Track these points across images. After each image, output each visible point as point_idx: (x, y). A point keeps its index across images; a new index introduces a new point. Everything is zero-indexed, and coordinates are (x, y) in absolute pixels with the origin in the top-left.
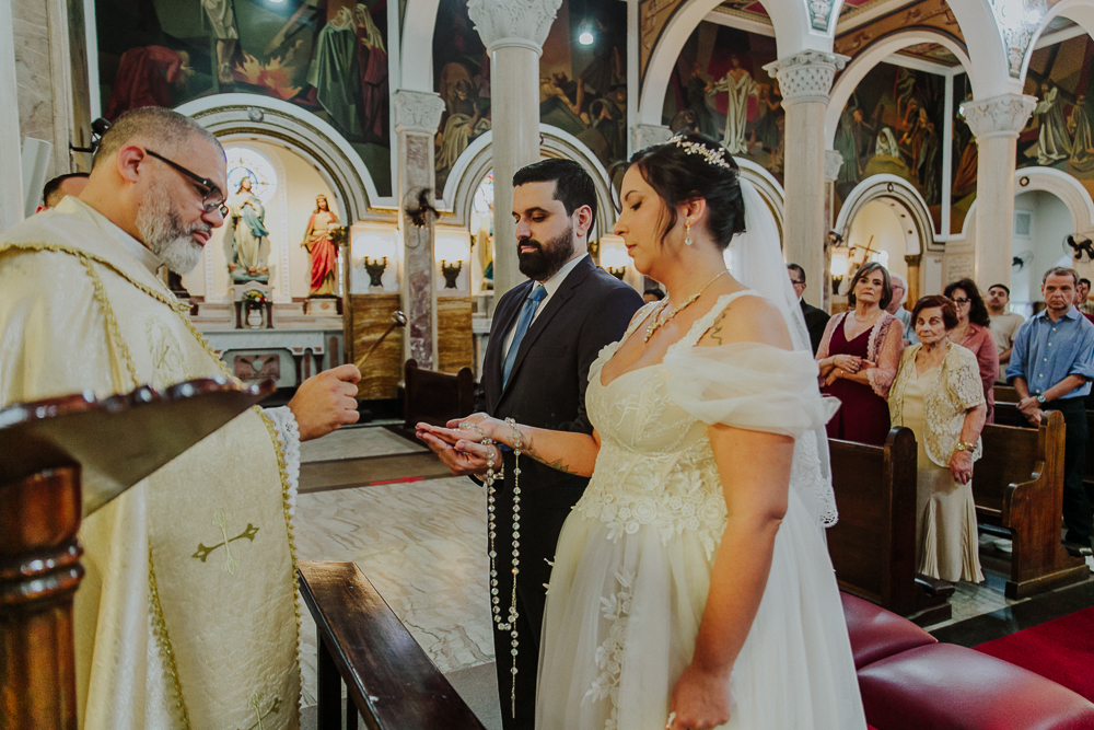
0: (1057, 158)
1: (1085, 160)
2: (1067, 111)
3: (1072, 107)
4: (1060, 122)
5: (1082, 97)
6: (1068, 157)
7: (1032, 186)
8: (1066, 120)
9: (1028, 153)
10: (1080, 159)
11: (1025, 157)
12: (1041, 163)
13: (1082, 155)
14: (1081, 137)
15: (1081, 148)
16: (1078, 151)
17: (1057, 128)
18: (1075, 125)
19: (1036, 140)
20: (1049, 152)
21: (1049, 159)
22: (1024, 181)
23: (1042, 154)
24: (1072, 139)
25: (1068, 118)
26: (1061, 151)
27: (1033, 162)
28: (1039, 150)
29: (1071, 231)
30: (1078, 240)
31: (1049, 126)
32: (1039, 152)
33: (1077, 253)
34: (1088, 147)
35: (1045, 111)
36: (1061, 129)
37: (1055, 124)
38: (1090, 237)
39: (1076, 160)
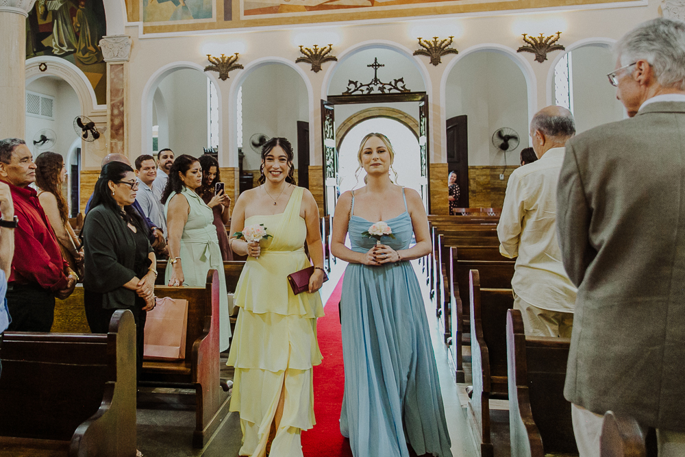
0: (67, 51)
1: (87, 55)
2: (73, 13)
3: (76, 11)
4: (68, 21)
5: (82, 3)
6: (75, 52)
7: (50, 72)
8: (73, 22)
9: (45, 43)
10: (83, 55)
11: (43, 46)
12: (56, 53)
13: (85, 51)
14: (84, 36)
15: (84, 45)
16: (81, 48)
17: (66, 25)
18: (79, 25)
19: (51, 33)
20: (62, 45)
21: (62, 51)
22: (43, 67)
23: (56, 46)
24: (77, 37)
25: (74, 18)
26: (70, 46)
27: (49, 51)
28: (52, 41)
29: (80, 114)
30: (85, 122)
31: (60, 22)
32: (54, 43)
33: (84, 133)
34: (89, 46)
35: (56, 9)
36: (69, 26)
37: (65, 22)
38: (93, 119)
39: (80, 54)
